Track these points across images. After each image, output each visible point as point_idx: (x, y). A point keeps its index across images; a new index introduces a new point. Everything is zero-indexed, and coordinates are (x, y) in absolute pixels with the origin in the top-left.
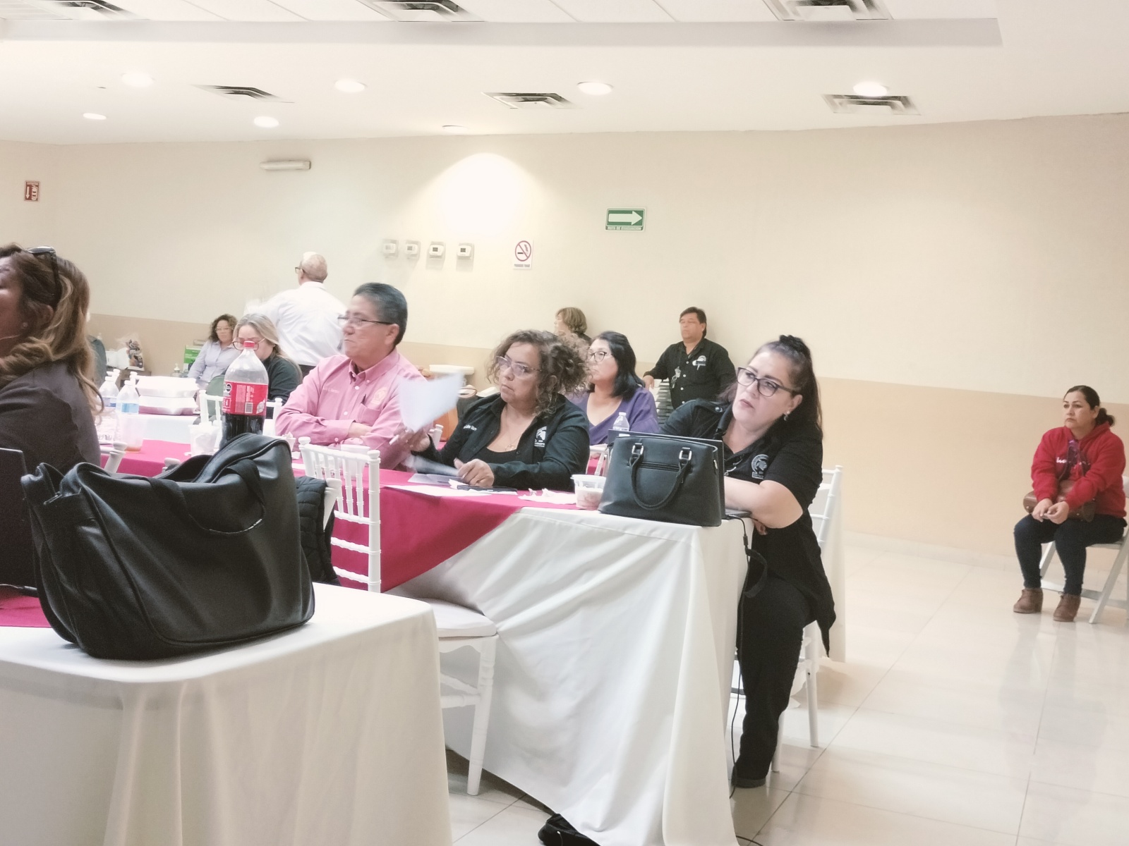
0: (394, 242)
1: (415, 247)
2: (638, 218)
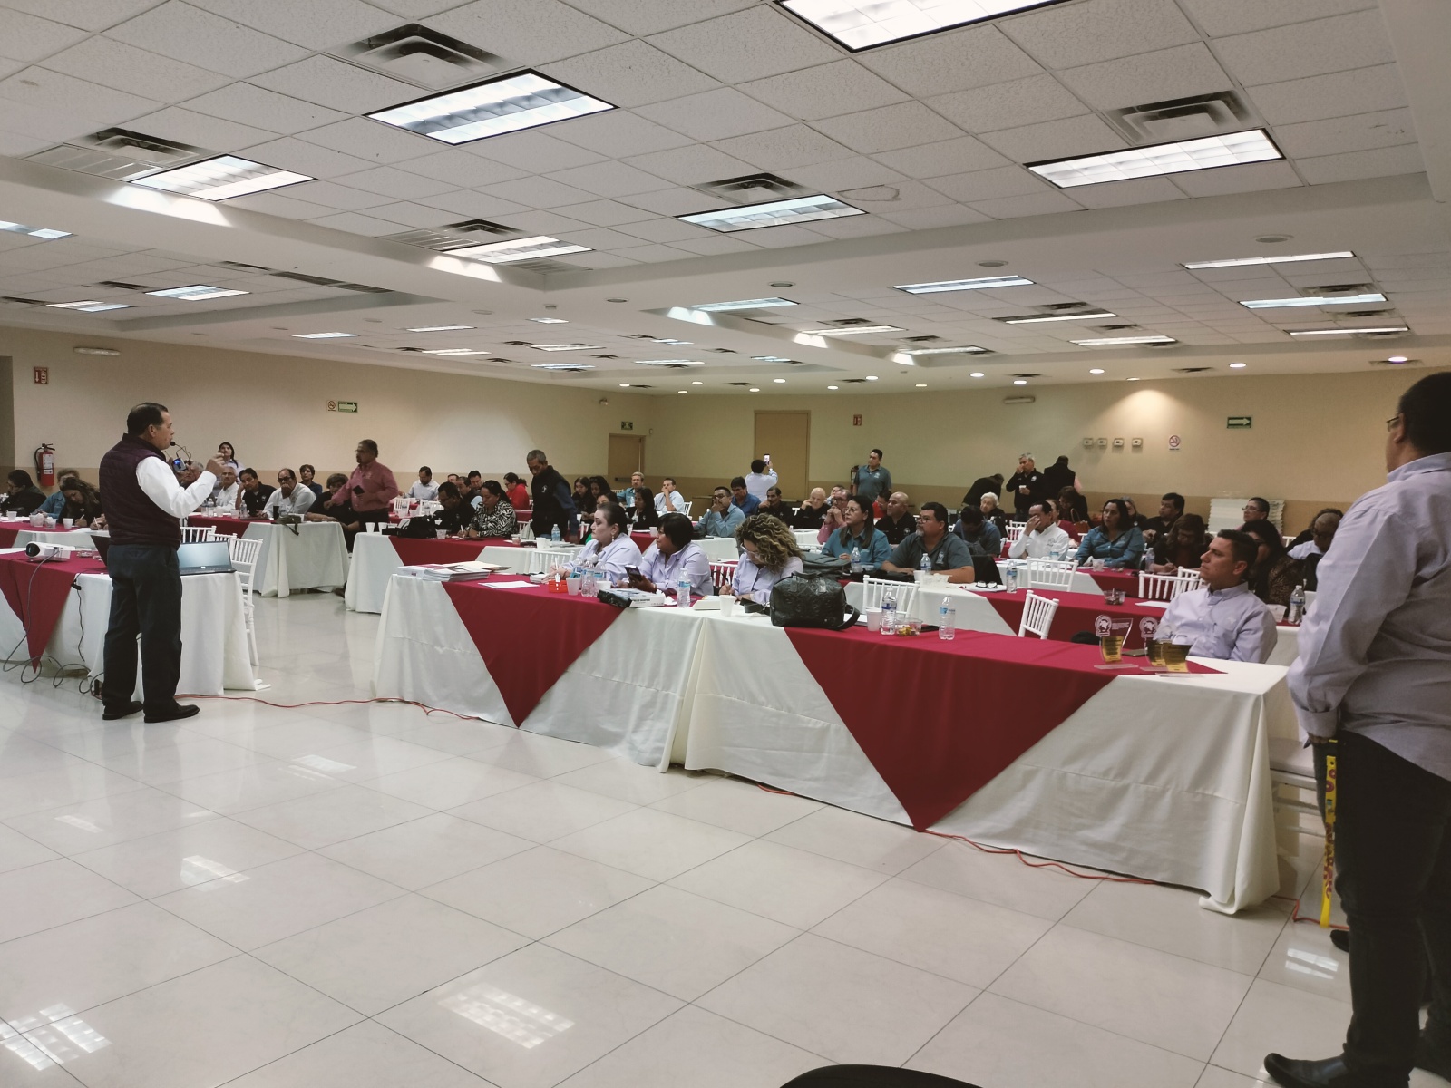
0: (1091, 439)
1: (1105, 441)
2: (1248, 422)
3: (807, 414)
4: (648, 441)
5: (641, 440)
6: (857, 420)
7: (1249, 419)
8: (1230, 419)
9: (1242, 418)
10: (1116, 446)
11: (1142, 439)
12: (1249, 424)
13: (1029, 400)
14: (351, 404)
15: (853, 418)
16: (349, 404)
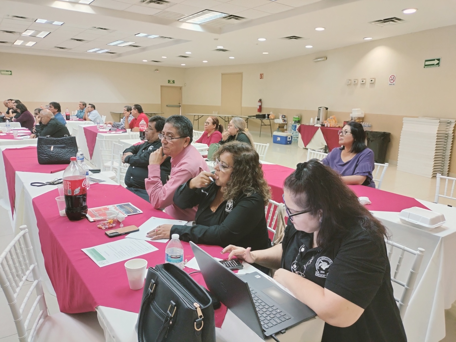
0: (350, 80)
1: (356, 81)
2: (438, 62)
3: (241, 74)
4: (183, 89)
5: (181, 88)
6: (261, 76)
7: (439, 60)
8: (426, 61)
9: (434, 60)
10: (362, 84)
11: (375, 79)
12: (438, 64)
13: (323, 59)
14: (8, 71)
15: (260, 75)
16: (7, 71)
